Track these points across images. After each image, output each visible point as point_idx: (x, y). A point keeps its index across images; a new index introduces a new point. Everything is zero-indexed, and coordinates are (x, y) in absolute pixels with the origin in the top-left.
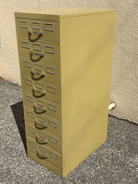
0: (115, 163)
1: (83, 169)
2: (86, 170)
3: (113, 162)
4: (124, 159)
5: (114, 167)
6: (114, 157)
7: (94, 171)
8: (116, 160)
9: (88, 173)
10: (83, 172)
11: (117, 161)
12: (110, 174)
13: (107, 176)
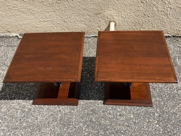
0: (165, 99)
1: (145, 127)
2: (148, 127)
3: (162, 99)
4: (168, 89)
5: (168, 104)
6: (157, 91)
7: (156, 122)
8: (163, 95)
9: (154, 129)
10: (147, 131)
11: (166, 95)
12: (173, 117)
13: (173, 121)
